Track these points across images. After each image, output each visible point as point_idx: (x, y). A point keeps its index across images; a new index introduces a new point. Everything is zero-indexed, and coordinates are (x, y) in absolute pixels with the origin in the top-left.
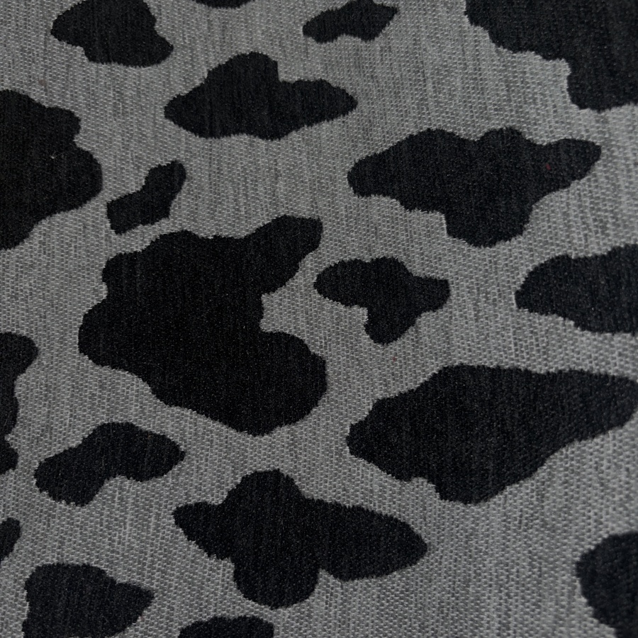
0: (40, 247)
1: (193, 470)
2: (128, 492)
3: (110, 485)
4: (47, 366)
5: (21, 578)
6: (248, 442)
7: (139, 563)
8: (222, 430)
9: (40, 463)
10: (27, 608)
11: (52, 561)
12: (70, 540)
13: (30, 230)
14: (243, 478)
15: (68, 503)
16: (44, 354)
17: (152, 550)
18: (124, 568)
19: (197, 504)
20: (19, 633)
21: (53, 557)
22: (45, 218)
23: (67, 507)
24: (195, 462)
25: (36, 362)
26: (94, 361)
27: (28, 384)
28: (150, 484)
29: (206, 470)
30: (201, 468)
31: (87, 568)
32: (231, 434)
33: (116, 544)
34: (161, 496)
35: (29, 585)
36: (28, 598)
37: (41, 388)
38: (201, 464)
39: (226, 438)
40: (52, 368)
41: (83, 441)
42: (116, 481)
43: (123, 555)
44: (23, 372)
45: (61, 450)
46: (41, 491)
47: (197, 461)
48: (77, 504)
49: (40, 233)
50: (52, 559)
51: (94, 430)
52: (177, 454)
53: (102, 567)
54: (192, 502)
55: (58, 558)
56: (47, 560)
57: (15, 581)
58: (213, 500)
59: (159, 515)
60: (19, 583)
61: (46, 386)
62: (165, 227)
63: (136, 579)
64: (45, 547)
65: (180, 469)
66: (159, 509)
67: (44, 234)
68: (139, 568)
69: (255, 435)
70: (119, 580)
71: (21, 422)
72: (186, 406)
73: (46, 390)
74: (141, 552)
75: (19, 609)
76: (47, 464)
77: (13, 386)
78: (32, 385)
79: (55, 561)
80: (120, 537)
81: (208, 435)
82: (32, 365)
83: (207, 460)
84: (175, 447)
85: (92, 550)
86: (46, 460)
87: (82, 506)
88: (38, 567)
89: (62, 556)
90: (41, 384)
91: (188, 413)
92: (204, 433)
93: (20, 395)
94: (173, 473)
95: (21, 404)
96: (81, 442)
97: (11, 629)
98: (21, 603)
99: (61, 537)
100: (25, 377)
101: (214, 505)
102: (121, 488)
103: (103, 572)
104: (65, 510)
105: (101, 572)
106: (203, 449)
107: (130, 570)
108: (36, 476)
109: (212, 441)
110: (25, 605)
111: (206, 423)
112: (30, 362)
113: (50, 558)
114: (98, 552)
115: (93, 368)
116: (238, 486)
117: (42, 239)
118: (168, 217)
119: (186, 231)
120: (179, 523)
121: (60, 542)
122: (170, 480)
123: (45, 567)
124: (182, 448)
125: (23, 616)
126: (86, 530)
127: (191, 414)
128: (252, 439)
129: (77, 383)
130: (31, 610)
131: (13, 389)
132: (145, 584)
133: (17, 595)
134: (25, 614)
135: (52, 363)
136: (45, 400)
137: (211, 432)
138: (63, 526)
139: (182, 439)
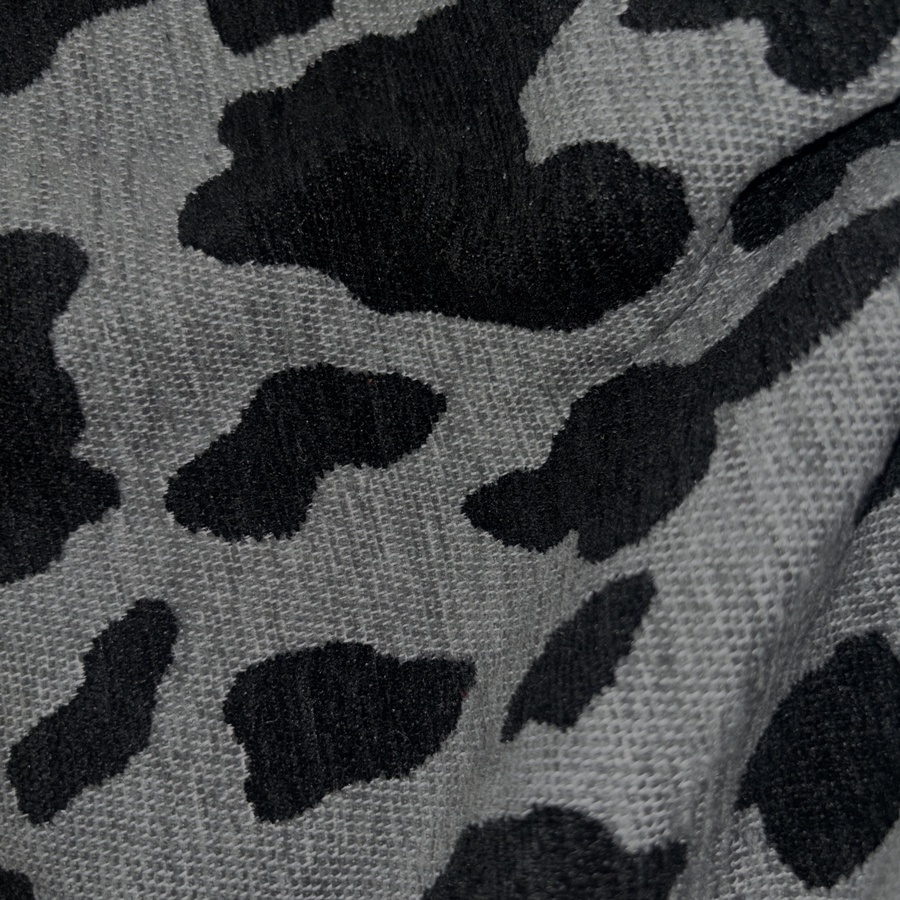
0: (77, 83)
1: (471, 422)
2: (367, 490)
3: (330, 486)
4: (114, 287)
5: (209, 705)
6: (558, 344)
7: (429, 613)
8: (503, 336)
9: (171, 480)
10: (243, 756)
11: (265, 655)
12: (286, 606)
13: (51, 53)
14: (573, 406)
15: (259, 539)
16: (102, 263)
17: (445, 586)
18: (406, 632)
19: (500, 480)
20: (241, 807)
21: (263, 646)
22: (79, 26)
23: (261, 547)
24: (469, 407)
25: (86, 284)
26: (218, 257)
27: (80, 334)
28: (403, 467)
29: (496, 416)
30: (485, 416)
31: (337, 647)
32: (522, 338)
33: (376, 590)
34: (430, 483)
35: (233, 711)
36: (239, 736)
37: (114, 340)
38: (482, 407)
39: (515, 346)
40: (125, 289)
41: (243, 417)
42: (337, 476)
43: (396, 609)
44: (64, 309)
45: (206, 446)
46: (193, 531)
47: (473, 404)
48: (278, 536)
49: (72, 55)
50: (261, 651)
51: (258, 391)
52: (431, 403)
53: (364, 641)
54: (491, 479)
55: (273, 647)
56: (254, 656)
57: (202, 714)
58: (528, 462)
59: (439, 518)
60: (211, 716)
61: (125, 331)
62: (328, 36)
63: (433, 648)
64: (240, 634)
65: (445, 428)
66: (436, 509)
67: (82, 57)
68: (432, 625)
69: (569, 331)
70: (405, 657)
71: (94, 416)
72: (419, 309)
73: (127, 341)
74: (426, 594)
75: (228, 762)
76: (183, 479)
77: (49, 343)
78: (92, 336)
79: (271, 652)
80: (380, 577)
81: (478, 352)
82: (79, 290)
83: (490, 398)
84: (422, 390)
85: (335, 613)
86: (180, 471)
87: (290, 536)
88: (239, 675)
89: (281, 639)
90: (112, 330)
91: (428, 320)
92: (469, 351)
93: (70, 363)
94: (437, 438)
95: (80, 381)
96: (239, 421)
97: (224, 805)
98: (227, 751)
99: (267, 605)
100: (71, 321)
101: (533, 471)
102: (350, 487)
103: (369, 648)
104: (256, 553)
105: (365, 651)
106: (475, 379)
107: (415, 633)
108: (169, 507)
109: (489, 361)
110: (236, 752)
111: (467, 331)
112: (73, 285)
113: (257, 650)
114: (348, 614)
115: (220, 275)
116: (567, 422)
117: (78, 67)
118: (331, 14)
119: (371, 35)
120: (480, 523)
121: (268, 615)
122: (436, 450)
123: (251, 669)
124: (437, 388)
125: (240, 773)
126: (311, 578)
127: (433, 319)
128: (564, 338)
129: (194, 313)
130: (252, 756)
131: (51, 353)
132: (453, 652)
133: (214, 738)
134: (243, 767)
135: (124, 278)
136: (133, 363)
137: (483, 343)
138: (264, 583)
139: (430, 373)
